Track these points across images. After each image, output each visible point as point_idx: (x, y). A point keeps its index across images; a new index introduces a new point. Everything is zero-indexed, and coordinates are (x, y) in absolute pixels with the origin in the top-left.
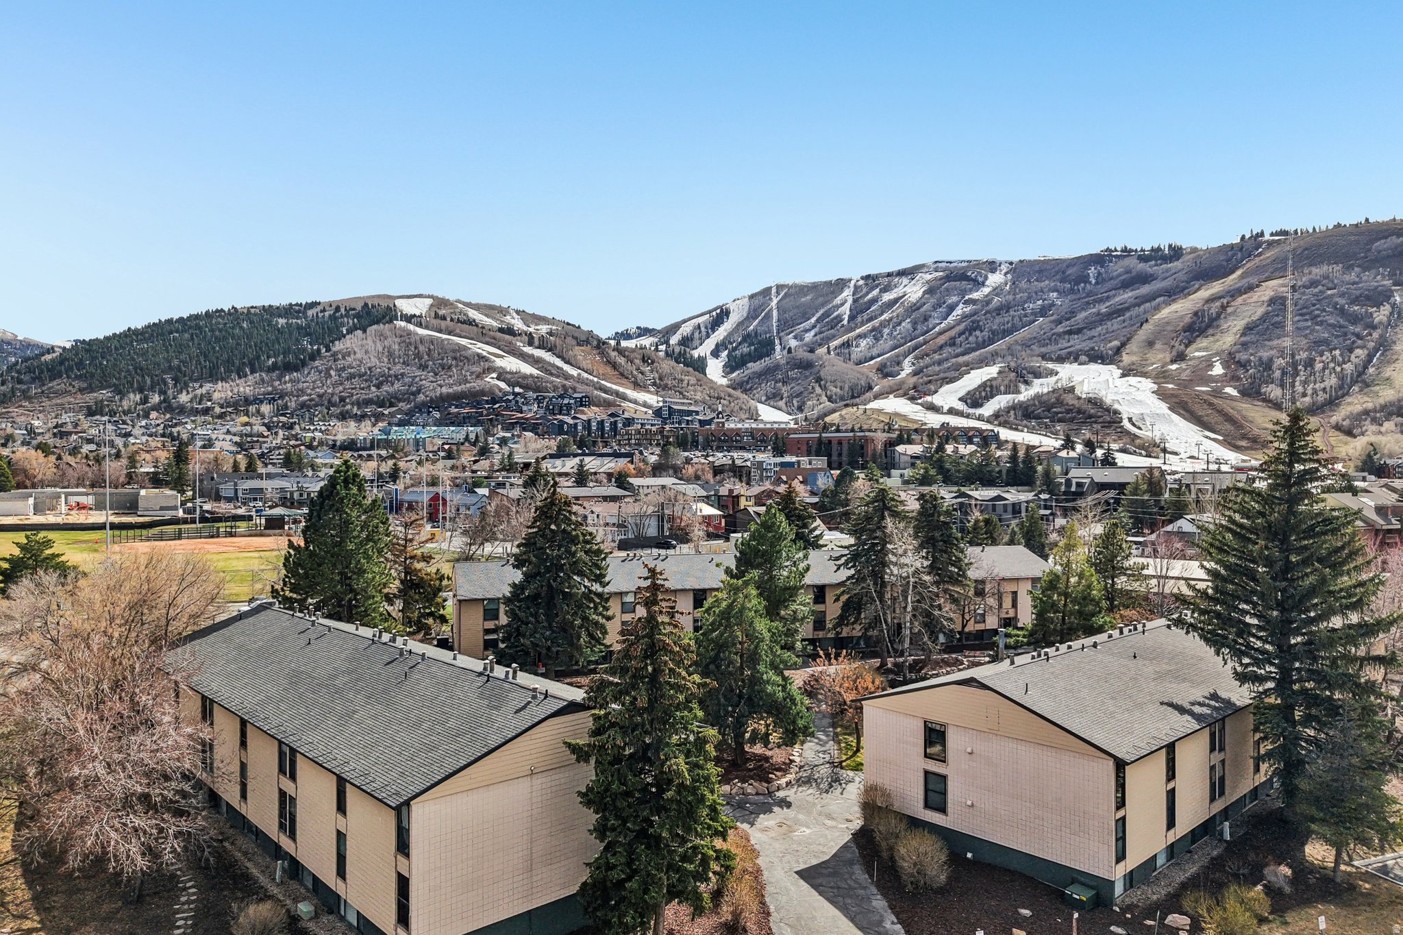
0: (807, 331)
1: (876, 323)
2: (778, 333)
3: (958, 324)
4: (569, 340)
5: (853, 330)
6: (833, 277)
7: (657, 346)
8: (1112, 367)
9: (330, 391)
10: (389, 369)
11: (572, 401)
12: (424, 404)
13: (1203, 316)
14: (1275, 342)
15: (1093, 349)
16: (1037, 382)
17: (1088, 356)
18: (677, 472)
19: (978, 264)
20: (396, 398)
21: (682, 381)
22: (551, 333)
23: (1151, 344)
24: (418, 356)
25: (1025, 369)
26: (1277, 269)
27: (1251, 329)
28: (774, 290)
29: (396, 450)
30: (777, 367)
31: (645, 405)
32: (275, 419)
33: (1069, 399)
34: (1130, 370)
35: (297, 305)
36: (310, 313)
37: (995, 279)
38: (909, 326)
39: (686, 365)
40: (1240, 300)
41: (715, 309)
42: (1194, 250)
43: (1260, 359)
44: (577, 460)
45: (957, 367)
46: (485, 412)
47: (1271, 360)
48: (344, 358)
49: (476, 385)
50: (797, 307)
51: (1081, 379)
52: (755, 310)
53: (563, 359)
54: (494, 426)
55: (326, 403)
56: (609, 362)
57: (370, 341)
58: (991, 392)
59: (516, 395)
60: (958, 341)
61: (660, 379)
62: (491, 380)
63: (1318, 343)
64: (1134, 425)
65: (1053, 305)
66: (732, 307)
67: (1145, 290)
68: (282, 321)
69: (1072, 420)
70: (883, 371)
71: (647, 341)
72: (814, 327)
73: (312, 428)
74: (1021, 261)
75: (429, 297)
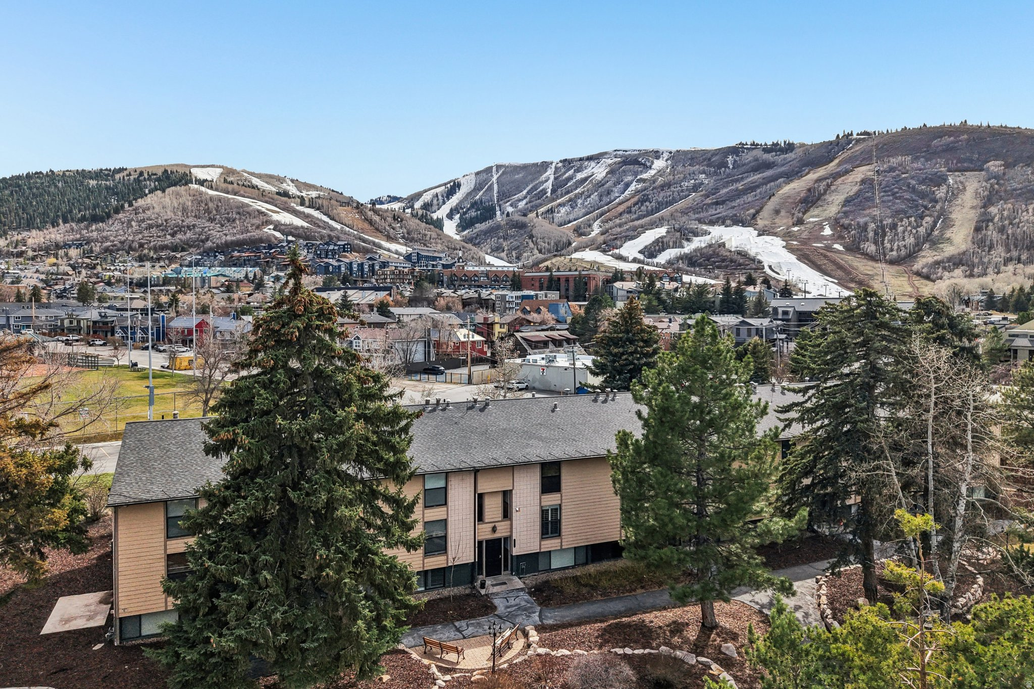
0: (520, 200)
1: (571, 195)
2: (498, 201)
3: (633, 197)
4: (333, 202)
5: (554, 200)
6: (539, 160)
7: (404, 209)
8: (751, 229)
9: (130, 238)
10: (183, 221)
11: (336, 248)
12: (211, 249)
13: (814, 192)
14: (867, 212)
15: (735, 215)
16: (696, 239)
17: (732, 220)
18: (431, 303)
19: (646, 153)
20: (187, 244)
21: (426, 235)
22: (319, 197)
23: (777, 212)
24: (208, 211)
25: (686, 229)
26: (865, 159)
27: (849, 202)
28: (494, 169)
29: (184, 286)
30: (498, 227)
31: (397, 253)
32: (80, 261)
33: (723, 252)
34: (764, 231)
35: (106, 170)
36: (117, 176)
37: (659, 164)
38: (597, 198)
39: (427, 223)
40: (840, 180)
41: (449, 182)
42: (802, 145)
43: (858, 224)
44: (342, 292)
45: (635, 229)
46: (262, 256)
47: (866, 224)
48: (144, 211)
49: (256, 234)
50: (512, 182)
51: (728, 237)
52: (480, 184)
53: (329, 216)
54: (270, 267)
55: (127, 248)
56: (366, 219)
57: (167, 199)
58: (663, 246)
59: (289, 242)
60: (633, 209)
61: (408, 233)
62: (268, 230)
63: (898, 212)
64: (773, 271)
65: (702, 184)
66: (463, 181)
67: (769, 173)
68: (93, 183)
69: (726, 267)
70: (579, 231)
71: (396, 206)
72: (525, 197)
73: (112, 268)
74: (678, 151)
75: (220, 167)
